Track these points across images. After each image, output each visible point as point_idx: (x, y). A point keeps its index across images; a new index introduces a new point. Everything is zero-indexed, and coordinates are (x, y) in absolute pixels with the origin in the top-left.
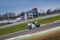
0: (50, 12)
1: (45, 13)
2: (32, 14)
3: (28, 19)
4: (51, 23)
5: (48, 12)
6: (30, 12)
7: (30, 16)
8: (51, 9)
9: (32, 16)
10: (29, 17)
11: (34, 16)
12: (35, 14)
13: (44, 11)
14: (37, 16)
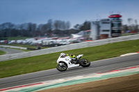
2: (108, 27)
3: (98, 38)
6: (104, 22)
7: (104, 31)
9: (108, 31)
10: (102, 33)
11: (113, 32)
13: (136, 21)
14: (119, 32)
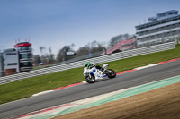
0: (68, 53)
1: (55, 58)
2: (15, 59)
3: (3, 74)
4: (71, 86)
5: (63, 54)
6: (9, 53)
7: (9, 64)
8: (73, 45)
9: (15, 64)
10: (7, 67)
11: (21, 65)
12: (24, 60)
13: (50, 50)
14: (30, 65)
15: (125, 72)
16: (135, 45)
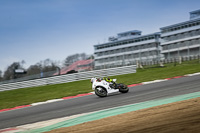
0: (17, 71)
1: (2, 75)
4: (17, 108)
5: (11, 71)
8: (23, 62)
15: (80, 96)
16: (92, 66)
